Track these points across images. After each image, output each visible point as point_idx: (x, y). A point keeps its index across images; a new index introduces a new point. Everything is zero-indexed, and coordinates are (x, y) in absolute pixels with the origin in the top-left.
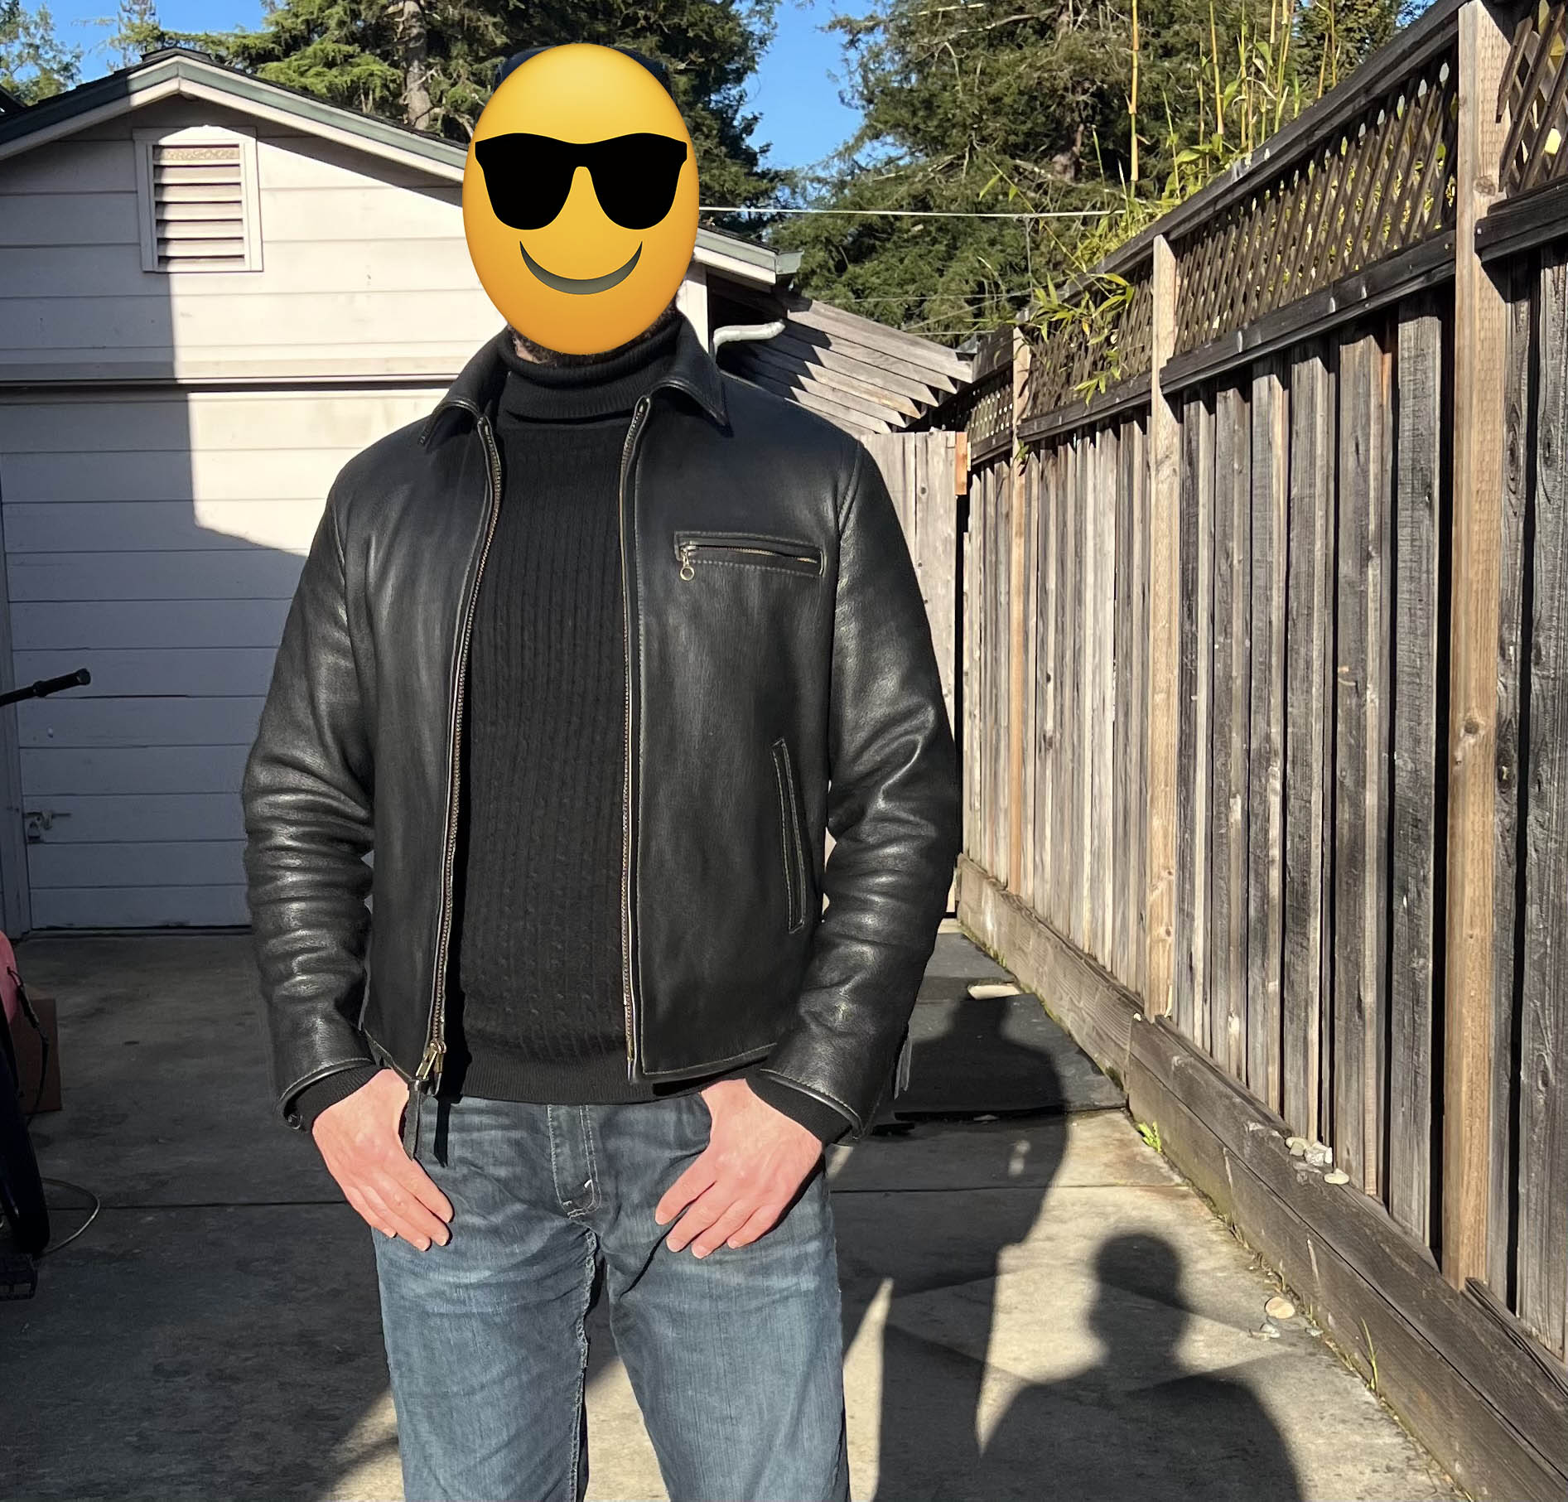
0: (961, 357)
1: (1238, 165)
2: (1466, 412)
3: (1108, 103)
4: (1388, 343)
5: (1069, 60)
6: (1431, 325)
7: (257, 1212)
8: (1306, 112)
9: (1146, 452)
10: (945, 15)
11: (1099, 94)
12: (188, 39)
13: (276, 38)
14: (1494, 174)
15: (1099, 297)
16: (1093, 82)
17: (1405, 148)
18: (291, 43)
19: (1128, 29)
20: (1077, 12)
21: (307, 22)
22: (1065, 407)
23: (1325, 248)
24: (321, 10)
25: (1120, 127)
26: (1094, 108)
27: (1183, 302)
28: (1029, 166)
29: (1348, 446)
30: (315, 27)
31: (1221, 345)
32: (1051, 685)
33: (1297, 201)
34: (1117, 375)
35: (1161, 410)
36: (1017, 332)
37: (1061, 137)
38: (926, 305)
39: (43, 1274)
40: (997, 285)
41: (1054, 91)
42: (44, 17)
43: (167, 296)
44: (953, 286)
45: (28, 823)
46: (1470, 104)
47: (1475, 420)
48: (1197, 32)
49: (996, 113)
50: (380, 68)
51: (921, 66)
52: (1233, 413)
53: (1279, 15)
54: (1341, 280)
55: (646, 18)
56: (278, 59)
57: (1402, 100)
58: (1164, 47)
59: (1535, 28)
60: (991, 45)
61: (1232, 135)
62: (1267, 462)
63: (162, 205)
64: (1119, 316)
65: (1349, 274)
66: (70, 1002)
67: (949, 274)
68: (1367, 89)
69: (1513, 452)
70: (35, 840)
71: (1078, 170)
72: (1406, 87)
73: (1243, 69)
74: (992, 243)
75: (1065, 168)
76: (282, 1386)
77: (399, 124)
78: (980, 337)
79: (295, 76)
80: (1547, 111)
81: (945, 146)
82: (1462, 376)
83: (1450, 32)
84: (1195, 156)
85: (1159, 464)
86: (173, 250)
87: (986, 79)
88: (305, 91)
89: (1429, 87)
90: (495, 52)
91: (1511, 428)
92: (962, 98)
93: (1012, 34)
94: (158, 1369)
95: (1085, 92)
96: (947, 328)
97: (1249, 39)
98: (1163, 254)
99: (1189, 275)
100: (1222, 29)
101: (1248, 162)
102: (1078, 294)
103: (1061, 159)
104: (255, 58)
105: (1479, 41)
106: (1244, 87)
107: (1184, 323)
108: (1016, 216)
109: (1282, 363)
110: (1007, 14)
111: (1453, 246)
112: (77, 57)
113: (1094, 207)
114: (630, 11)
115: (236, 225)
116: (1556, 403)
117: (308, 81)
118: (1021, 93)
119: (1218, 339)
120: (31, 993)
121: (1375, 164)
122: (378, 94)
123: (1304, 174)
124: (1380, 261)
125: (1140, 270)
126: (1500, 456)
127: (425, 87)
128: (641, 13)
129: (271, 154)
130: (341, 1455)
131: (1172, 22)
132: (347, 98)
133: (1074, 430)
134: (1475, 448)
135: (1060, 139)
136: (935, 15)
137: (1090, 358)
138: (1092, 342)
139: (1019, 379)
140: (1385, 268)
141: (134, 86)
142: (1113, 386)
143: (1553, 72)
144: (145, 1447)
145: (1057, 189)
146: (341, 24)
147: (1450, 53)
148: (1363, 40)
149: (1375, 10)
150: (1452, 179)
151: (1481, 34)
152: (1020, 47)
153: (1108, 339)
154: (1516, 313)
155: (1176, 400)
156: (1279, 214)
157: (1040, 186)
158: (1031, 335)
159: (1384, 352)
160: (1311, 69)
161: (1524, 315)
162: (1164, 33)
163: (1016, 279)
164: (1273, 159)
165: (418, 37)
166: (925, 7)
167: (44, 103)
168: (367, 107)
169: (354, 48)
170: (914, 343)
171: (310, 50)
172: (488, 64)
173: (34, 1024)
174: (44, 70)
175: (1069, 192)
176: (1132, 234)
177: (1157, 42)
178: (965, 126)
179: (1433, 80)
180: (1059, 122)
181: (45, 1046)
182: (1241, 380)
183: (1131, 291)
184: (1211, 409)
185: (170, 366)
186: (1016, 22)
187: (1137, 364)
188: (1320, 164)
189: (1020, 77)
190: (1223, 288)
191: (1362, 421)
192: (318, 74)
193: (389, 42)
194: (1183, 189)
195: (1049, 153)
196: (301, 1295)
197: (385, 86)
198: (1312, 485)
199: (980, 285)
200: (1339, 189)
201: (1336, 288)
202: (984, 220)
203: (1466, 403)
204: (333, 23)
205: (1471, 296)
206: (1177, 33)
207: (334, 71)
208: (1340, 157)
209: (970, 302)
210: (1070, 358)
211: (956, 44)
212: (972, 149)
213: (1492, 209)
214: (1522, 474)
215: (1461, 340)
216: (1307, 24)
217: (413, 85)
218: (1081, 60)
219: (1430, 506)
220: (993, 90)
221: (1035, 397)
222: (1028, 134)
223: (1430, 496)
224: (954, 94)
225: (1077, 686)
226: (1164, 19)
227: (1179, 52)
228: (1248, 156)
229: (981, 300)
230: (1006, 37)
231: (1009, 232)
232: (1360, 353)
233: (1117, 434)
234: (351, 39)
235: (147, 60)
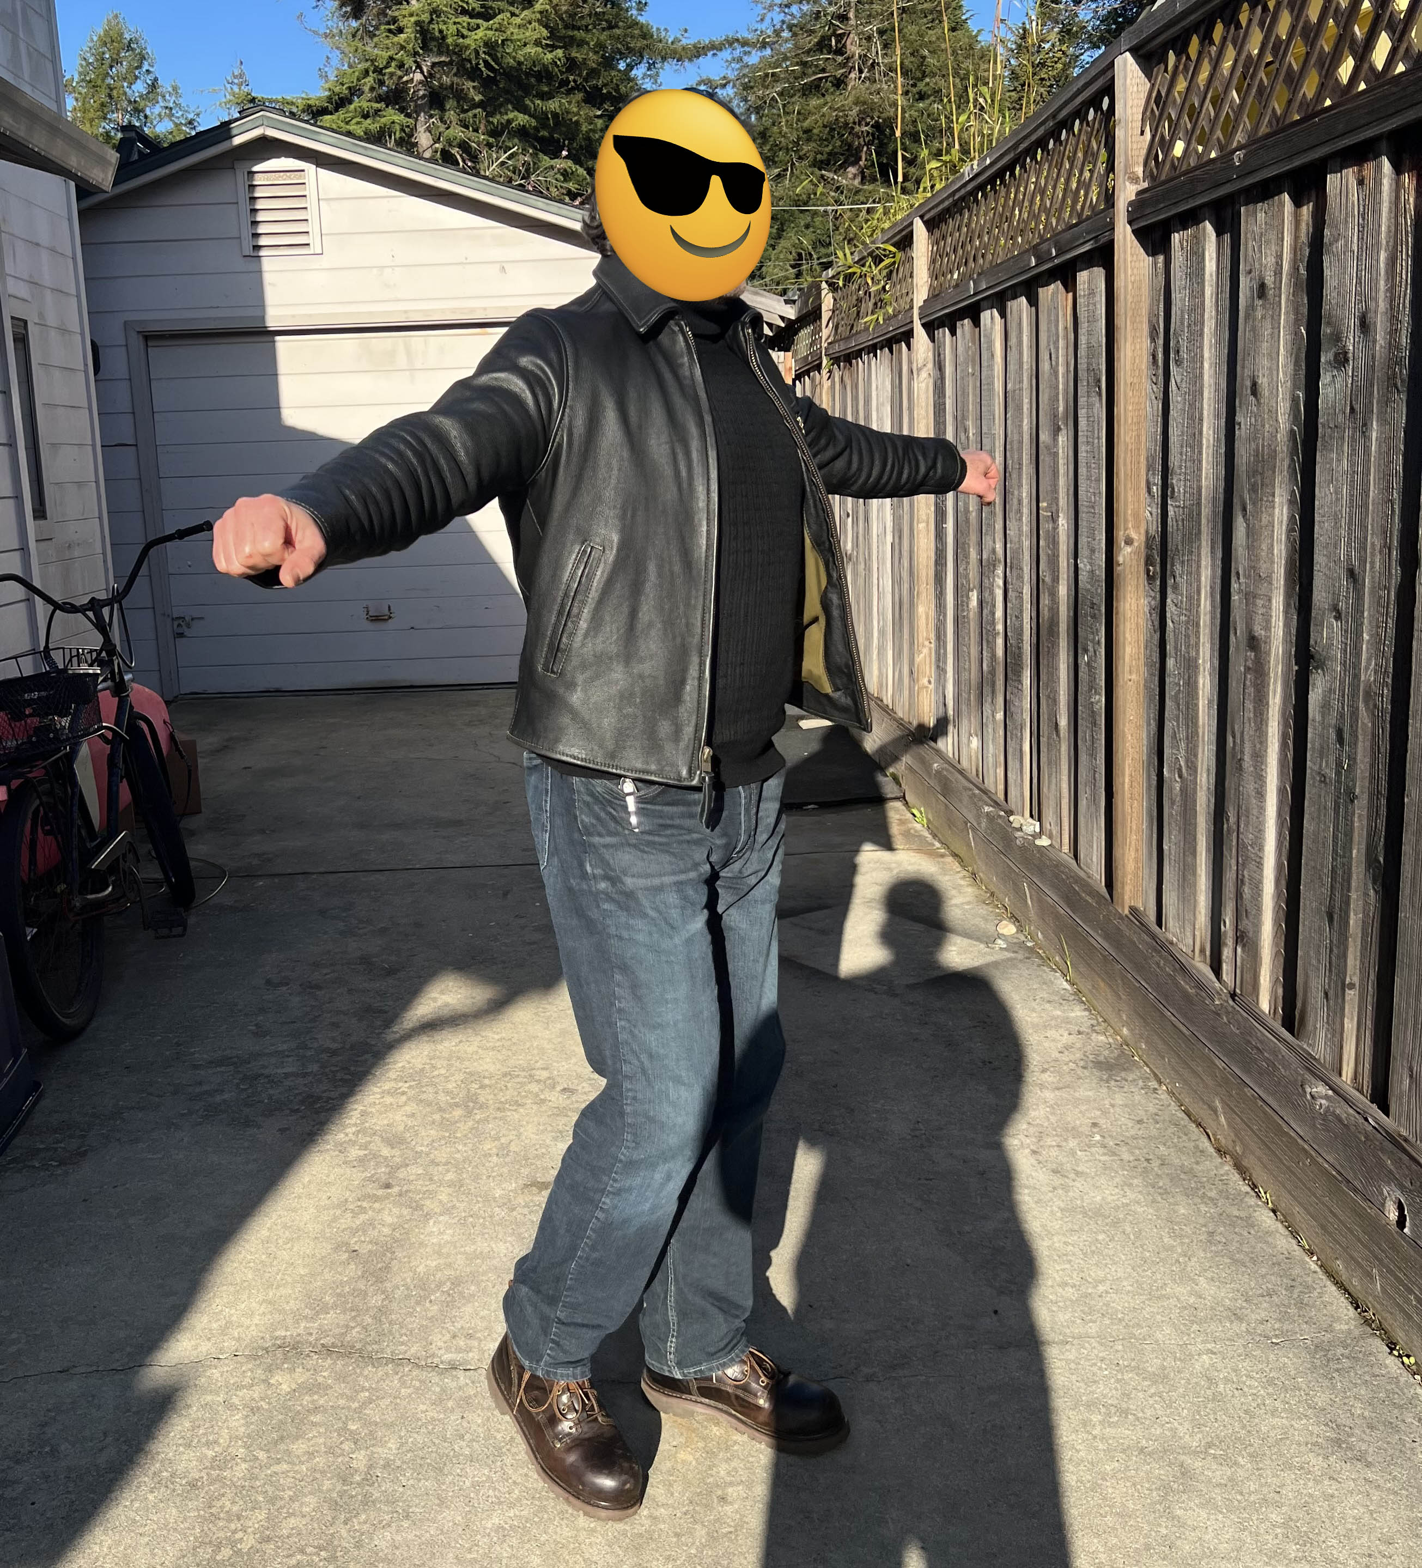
0: (787, 302)
1: (968, 170)
2: (1123, 331)
3: (882, 131)
4: (1070, 285)
5: (856, 104)
6: (1099, 273)
7: (331, 878)
8: (1014, 133)
9: (910, 362)
10: (773, 74)
11: (877, 126)
12: (271, 101)
13: (329, 99)
14: (1139, 170)
15: (878, 260)
16: (872, 118)
17: (1080, 155)
18: (339, 102)
19: (895, 82)
20: (861, 71)
21: (350, 88)
22: (857, 333)
23: (1026, 223)
24: (359, 80)
25: (891, 148)
26: (873, 135)
27: (933, 261)
28: (830, 175)
29: (1044, 355)
30: (355, 91)
31: (959, 290)
32: (850, 519)
33: (1008, 193)
34: (890, 311)
35: (920, 334)
36: (824, 285)
37: (852, 155)
38: (764, 269)
39: (192, 920)
40: (811, 255)
41: (846, 124)
42: (175, 89)
43: (260, 272)
44: (782, 256)
45: (176, 623)
46: (1123, 124)
47: (1129, 336)
48: (942, 83)
49: (809, 140)
50: (399, 118)
51: (758, 110)
52: (968, 335)
53: (995, 70)
54: (1038, 244)
55: (575, 81)
56: (331, 114)
57: (1077, 122)
58: (919, 93)
59: (1166, 71)
60: (804, 95)
61: (965, 151)
62: (991, 367)
63: (255, 211)
64: (891, 272)
65: (1043, 240)
66: (206, 742)
67: (779, 248)
68: (1054, 116)
69: (1154, 356)
70: (181, 635)
71: (863, 178)
72: (1080, 113)
73: (971, 105)
74: (807, 227)
75: (855, 176)
76: (350, 991)
77: (410, 152)
78: (799, 289)
79: (342, 124)
80: (1175, 127)
81: (775, 162)
82: (1119, 308)
83: (1109, 75)
84: (939, 164)
85: (919, 370)
86: (263, 241)
87: (801, 117)
88: (349, 134)
89: (1096, 112)
90: (475, 106)
91: (1153, 340)
92: (786, 130)
93: (818, 87)
94: (268, 982)
95: (867, 124)
96: (778, 284)
97: (975, 86)
98: (919, 229)
99: (937, 243)
100: (957, 80)
101: (975, 167)
102: (863, 258)
103: (852, 170)
104: (315, 113)
105: (1128, 81)
106: (972, 117)
107: (934, 275)
108: (822, 209)
109: (1000, 301)
110: (815, 73)
111: (1112, 219)
112: (198, 115)
113: (874, 202)
114: (564, 76)
115: (304, 223)
116: (1182, 323)
117: (351, 128)
118: (825, 126)
119: (957, 286)
120: (180, 737)
121: (1060, 166)
122: (398, 135)
123: (1012, 174)
124: (1064, 231)
125: (905, 241)
126: (1145, 359)
127: (429, 130)
128: (571, 78)
129: (326, 175)
130: (390, 1037)
131: (924, 75)
132: (377, 138)
133: (863, 349)
134: (1129, 353)
135: (851, 156)
136: (767, 75)
137: (873, 301)
138: (873, 289)
139: (825, 316)
140: (1068, 235)
141: (234, 132)
142: (888, 319)
143: (1179, 100)
144: (260, 1033)
145: (849, 190)
146: (372, 89)
147: (1109, 90)
148: (1051, 86)
149: (1060, 66)
150: (1111, 175)
151: (1130, 75)
152: (823, 95)
153: (884, 288)
154: (1155, 263)
155: (930, 328)
156: (996, 201)
157: (838, 188)
158: (833, 287)
159: (1067, 292)
160: (1016, 106)
161: (1160, 265)
162: (919, 84)
163: (823, 251)
164: (992, 164)
165: (424, 96)
166: (760, 70)
167: (173, 145)
168: (391, 144)
169: (383, 105)
170: (756, 294)
171: (352, 107)
172: (470, 114)
173: (182, 757)
174: (176, 125)
175: (857, 192)
176: (899, 217)
177: (915, 90)
178: (787, 149)
179: (1098, 108)
180: (850, 145)
181: (190, 771)
182: (973, 312)
183: (899, 255)
184: (953, 333)
185: (263, 318)
186: (821, 79)
187: (903, 304)
188: (1023, 166)
189: (823, 115)
190: (960, 252)
191: (1053, 339)
192: (358, 123)
193: (405, 100)
194: (933, 187)
195: (844, 167)
196: (361, 931)
197: (402, 130)
198: (1021, 382)
199: (800, 255)
200: (1036, 183)
201: (1035, 250)
202: (802, 211)
203: (1123, 326)
204: (366, 89)
205: (1125, 252)
206: (928, 84)
207: (369, 121)
208: (1037, 162)
209: (793, 267)
210: (859, 300)
211: (781, 94)
212: (793, 164)
213: (1139, 193)
214: (1161, 371)
215: (1119, 282)
216: (1014, 76)
217: (421, 128)
218: (864, 103)
219: (1100, 394)
220: (806, 124)
221: (836, 328)
222: (830, 154)
223: (1100, 388)
224: (780, 128)
225: (867, 519)
226: (919, 74)
227: (929, 96)
228: (975, 162)
229: (800, 265)
230: (814, 88)
231: (818, 219)
232: (1051, 293)
233: (891, 351)
234: (379, 99)
235: (243, 114)
